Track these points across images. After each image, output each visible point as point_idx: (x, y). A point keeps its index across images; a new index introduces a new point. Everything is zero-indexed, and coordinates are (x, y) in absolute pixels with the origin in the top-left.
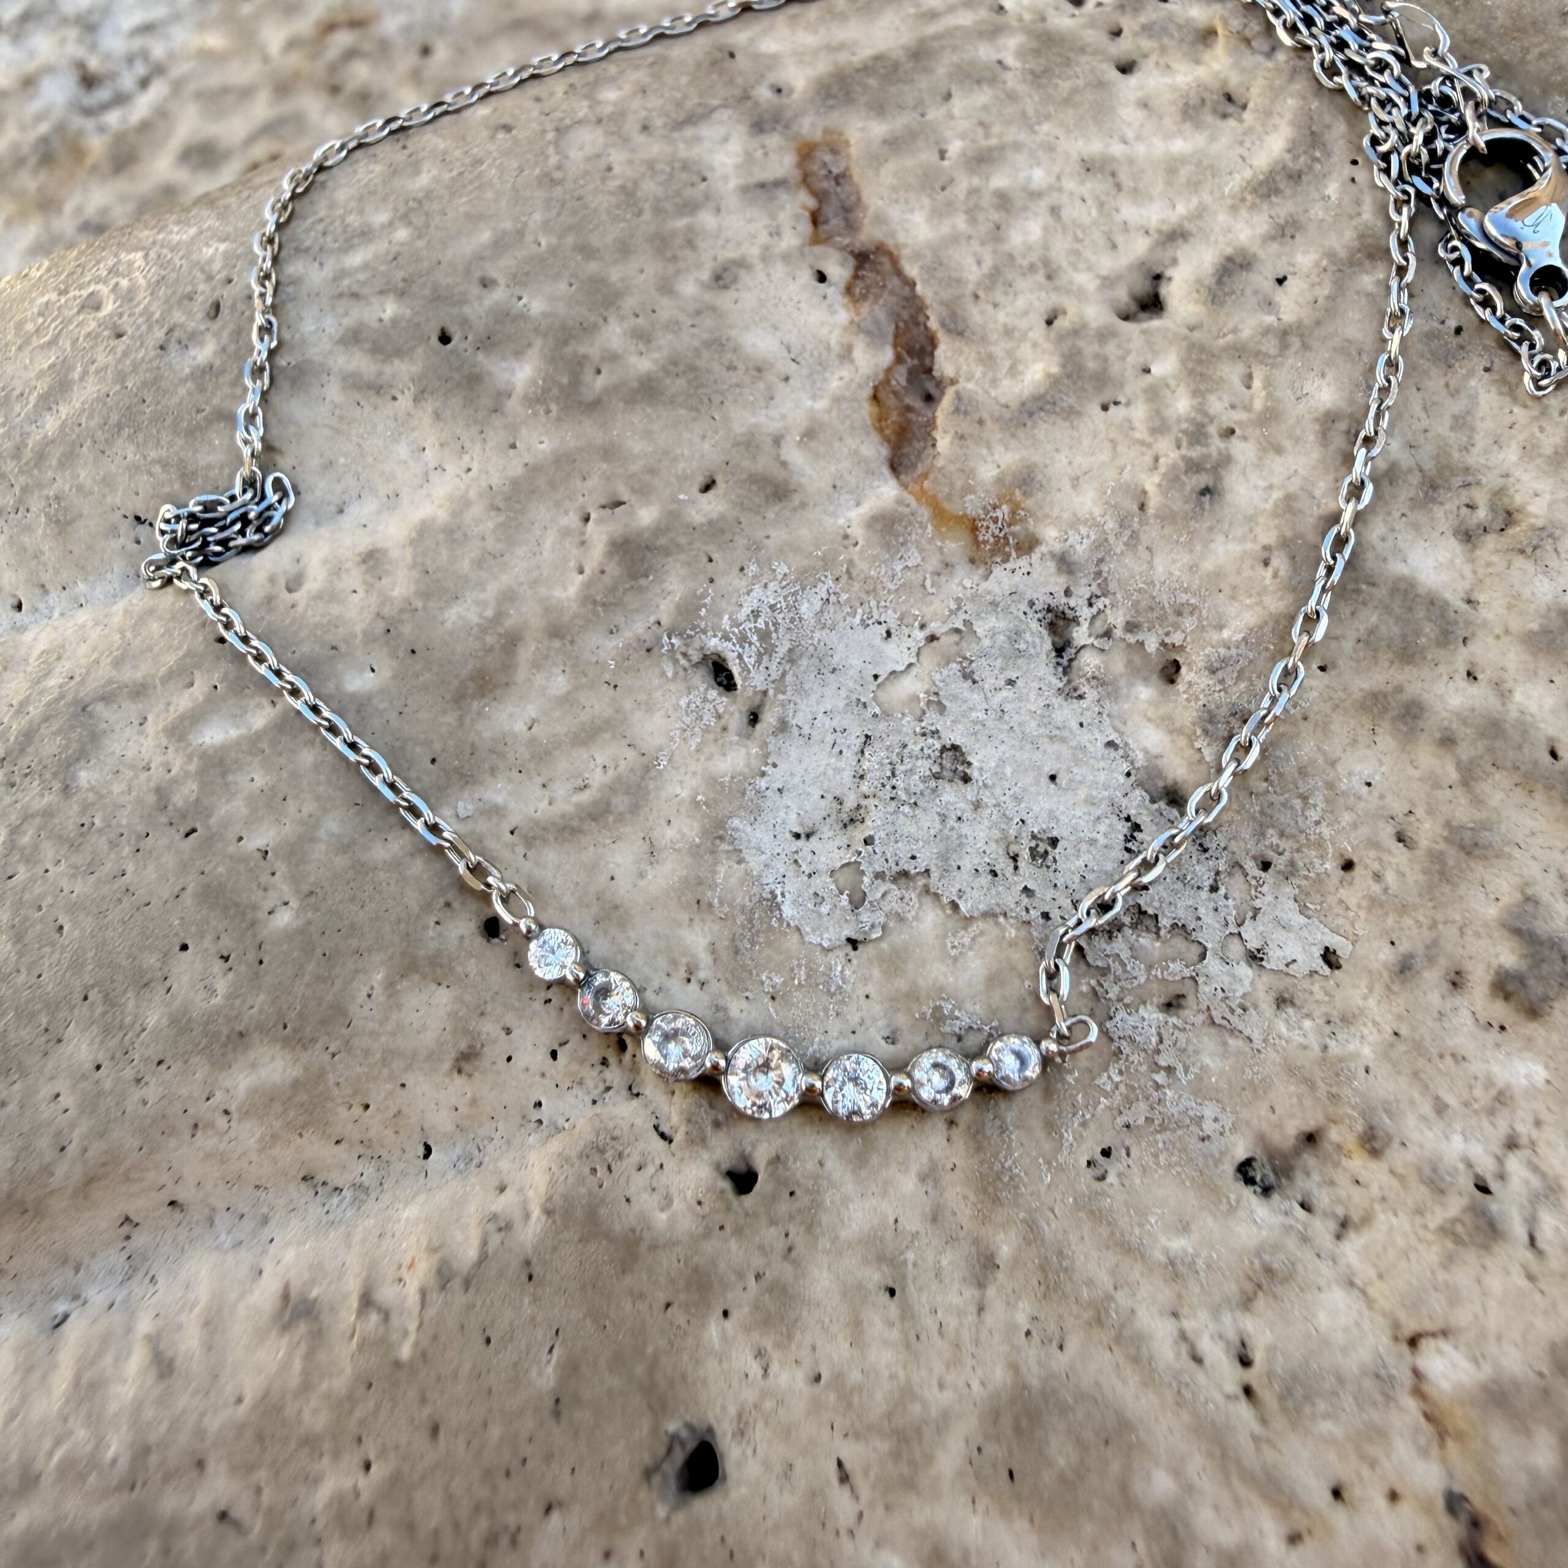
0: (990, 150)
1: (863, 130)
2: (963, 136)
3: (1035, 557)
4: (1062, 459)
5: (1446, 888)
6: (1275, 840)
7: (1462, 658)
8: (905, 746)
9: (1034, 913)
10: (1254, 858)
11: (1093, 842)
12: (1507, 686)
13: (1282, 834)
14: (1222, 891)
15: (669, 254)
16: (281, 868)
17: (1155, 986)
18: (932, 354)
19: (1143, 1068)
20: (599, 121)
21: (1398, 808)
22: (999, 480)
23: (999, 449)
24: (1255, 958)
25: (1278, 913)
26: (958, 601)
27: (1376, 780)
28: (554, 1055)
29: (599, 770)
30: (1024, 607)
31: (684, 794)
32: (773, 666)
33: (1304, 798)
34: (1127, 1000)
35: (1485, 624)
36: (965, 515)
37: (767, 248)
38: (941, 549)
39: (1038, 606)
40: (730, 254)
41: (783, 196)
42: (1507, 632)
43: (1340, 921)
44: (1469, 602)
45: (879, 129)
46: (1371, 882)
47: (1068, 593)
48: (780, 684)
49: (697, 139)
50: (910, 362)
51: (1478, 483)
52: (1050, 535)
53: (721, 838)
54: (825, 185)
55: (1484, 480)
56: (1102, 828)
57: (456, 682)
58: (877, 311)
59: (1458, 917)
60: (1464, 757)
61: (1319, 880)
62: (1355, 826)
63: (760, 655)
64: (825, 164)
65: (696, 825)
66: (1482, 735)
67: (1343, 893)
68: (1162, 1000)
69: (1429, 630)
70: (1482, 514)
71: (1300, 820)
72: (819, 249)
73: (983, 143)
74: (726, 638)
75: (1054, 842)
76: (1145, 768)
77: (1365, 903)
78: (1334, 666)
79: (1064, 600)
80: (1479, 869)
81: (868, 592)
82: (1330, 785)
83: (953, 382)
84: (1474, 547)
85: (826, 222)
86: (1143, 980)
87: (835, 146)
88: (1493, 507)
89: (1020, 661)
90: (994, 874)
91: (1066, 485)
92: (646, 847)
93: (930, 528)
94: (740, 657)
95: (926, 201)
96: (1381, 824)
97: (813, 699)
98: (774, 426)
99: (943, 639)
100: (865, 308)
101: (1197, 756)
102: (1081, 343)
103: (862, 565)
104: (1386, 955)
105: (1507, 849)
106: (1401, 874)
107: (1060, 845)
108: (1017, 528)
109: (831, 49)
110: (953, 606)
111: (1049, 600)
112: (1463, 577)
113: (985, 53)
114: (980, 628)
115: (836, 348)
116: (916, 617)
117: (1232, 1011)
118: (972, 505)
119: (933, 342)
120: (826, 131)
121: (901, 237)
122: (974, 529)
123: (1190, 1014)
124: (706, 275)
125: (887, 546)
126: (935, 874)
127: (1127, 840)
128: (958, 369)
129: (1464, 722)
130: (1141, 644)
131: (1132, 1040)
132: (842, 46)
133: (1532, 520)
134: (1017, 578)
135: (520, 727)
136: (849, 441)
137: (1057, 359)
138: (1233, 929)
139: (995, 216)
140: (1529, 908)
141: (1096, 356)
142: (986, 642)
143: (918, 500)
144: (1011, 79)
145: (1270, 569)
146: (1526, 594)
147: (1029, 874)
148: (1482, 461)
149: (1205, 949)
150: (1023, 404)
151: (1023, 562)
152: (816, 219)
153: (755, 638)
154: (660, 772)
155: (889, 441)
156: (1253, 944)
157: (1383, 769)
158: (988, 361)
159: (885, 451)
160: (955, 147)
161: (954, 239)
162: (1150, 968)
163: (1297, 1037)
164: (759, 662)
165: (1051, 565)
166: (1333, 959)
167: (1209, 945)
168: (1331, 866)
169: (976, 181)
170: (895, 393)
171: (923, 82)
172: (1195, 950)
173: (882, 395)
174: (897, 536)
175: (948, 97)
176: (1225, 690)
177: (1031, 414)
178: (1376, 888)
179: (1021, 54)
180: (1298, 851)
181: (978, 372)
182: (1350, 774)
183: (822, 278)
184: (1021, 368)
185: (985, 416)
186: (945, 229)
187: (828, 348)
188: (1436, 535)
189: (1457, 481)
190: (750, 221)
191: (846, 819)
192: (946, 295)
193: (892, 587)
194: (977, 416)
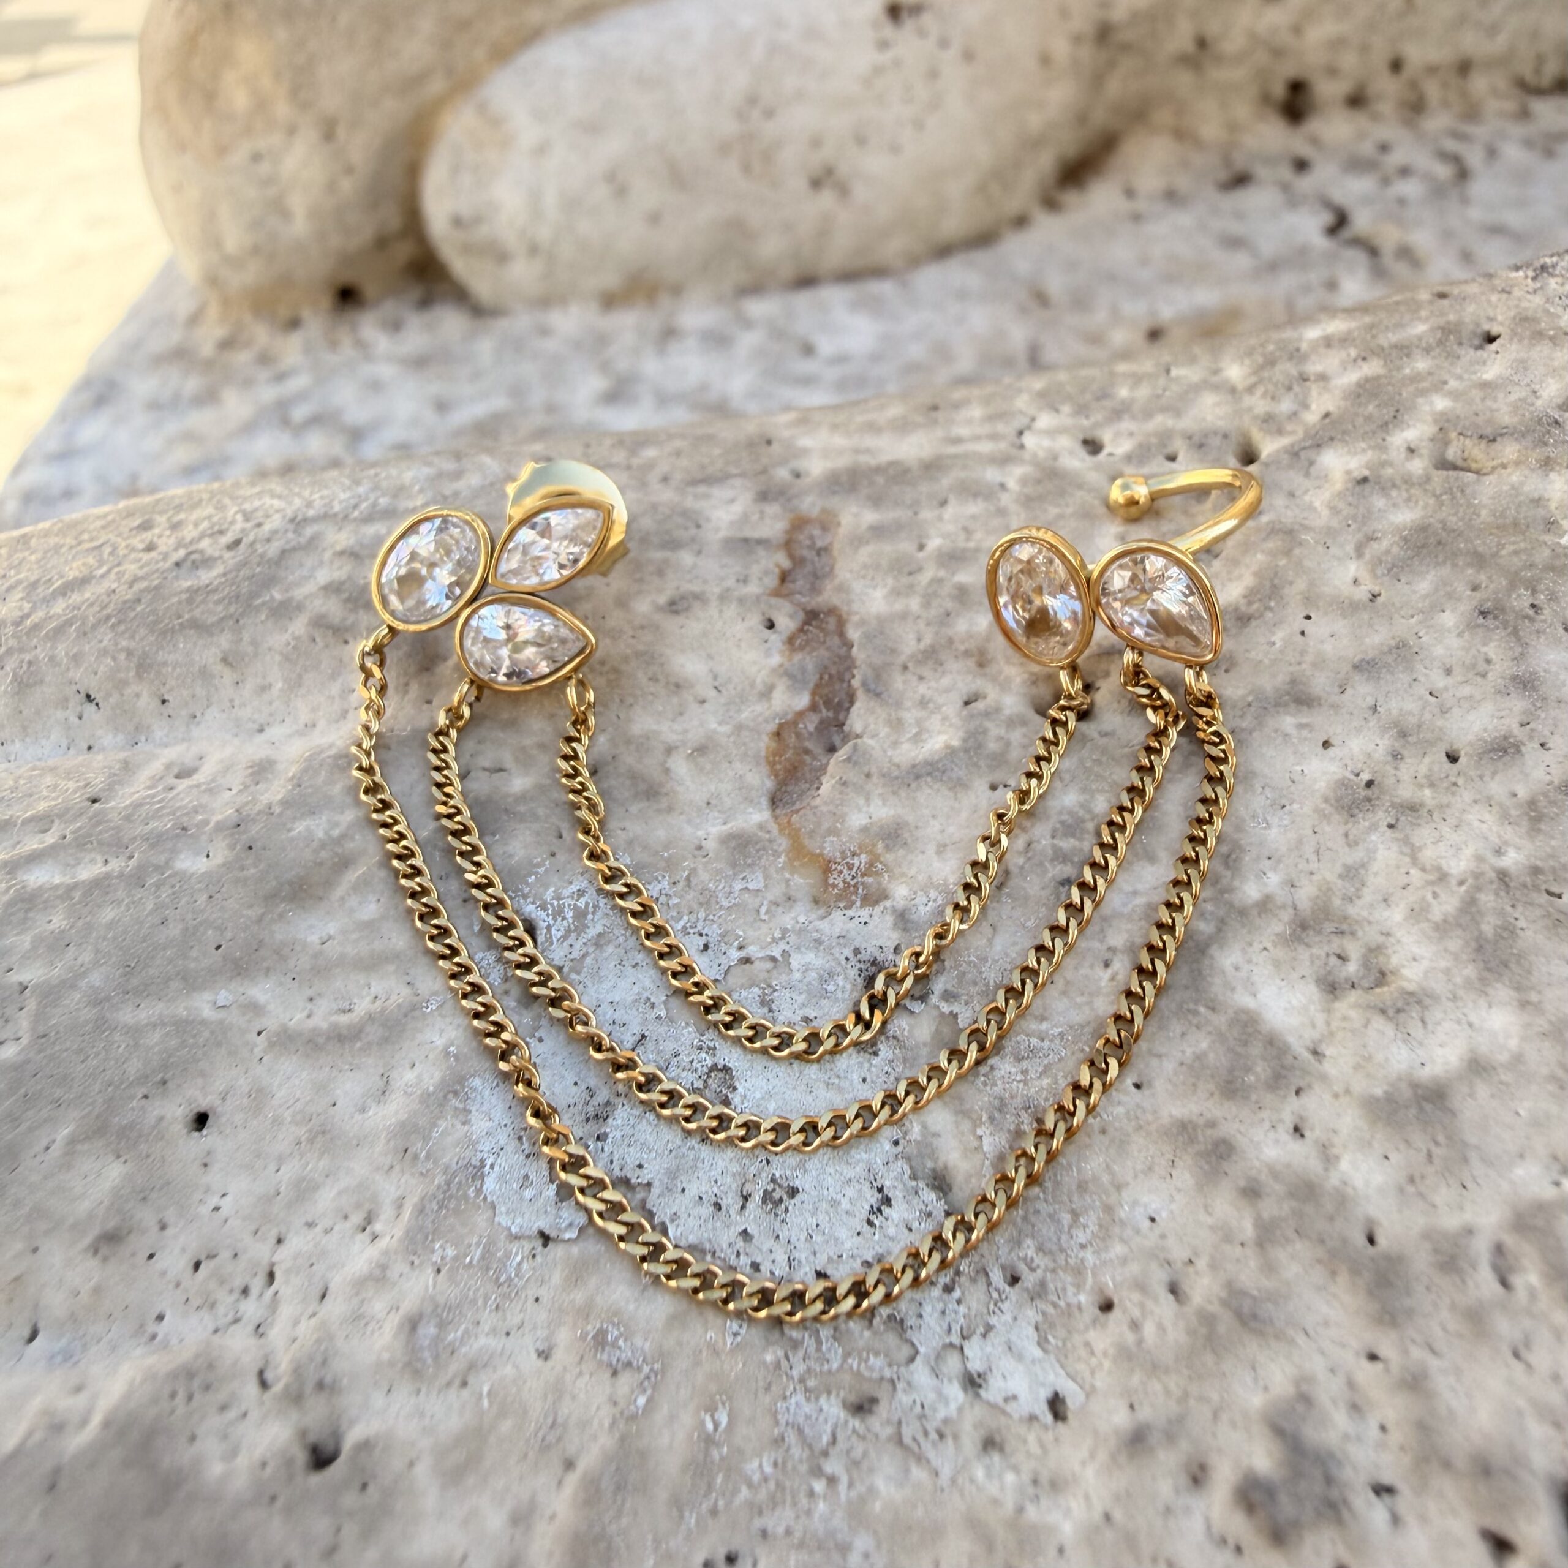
0: (964, 550)
1: (856, 515)
2: (945, 536)
3: (878, 909)
4: (935, 826)
5: (1209, 1359)
6: (1031, 1253)
7: (1290, 1109)
8: (677, 1055)
9: (744, 1261)
10: (1004, 1268)
11: (834, 1204)
12: (1335, 1151)
13: (1040, 1249)
14: (957, 1294)
15: (638, 576)
16: (32, 1005)
17: (847, 1378)
18: (848, 710)
19: (804, 1468)
20: (629, 467)
21: (1179, 1254)
22: (865, 830)
23: (877, 802)
24: (973, 1382)
25: (1014, 1338)
26: (785, 932)
27: (1163, 1216)
28: (197, 1266)
29: (369, 999)
30: (848, 952)
31: (440, 1042)
32: (578, 945)
33: (1075, 1215)
34: (811, 1383)
35: (1324, 1078)
36: (821, 855)
37: (728, 590)
38: (787, 881)
39: (864, 956)
40: (696, 588)
41: (761, 552)
42: (1347, 1091)
43: (1081, 1367)
44: (1315, 1053)
45: (870, 517)
46: (1125, 1328)
47: (897, 950)
48: (577, 964)
49: (707, 496)
50: (825, 713)
51: (1353, 934)
52: (900, 892)
53: (456, 1093)
54: (805, 553)
55: (1360, 933)
56: (851, 1192)
57: (274, 883)
58: (809, 662)
59: (1215, 1397)
60: (1266, 1215)
61: (1069, 1312)
62: (1124, 1261)
63: (568, 931)
64: (811, 537)
65: (437, 1076)
66: (1292, 1195)
67: (1092, 1335)
68: (852, 1398)
69: (1261, 1070)
70: (1352, 968)
71: (1064, 1238)
72: (774, 601)
73: (961, 544)
74: (543, 907)
75: (793, 1192)
76: (917, 1142)
77: (1111, 1351)
78: (1150, 1085)
79: (891, 957)
80: (1252, 1347)
81: (701, 904)
82: (1109, 1209)
83: (858, 736)
84: (1336, 998)
85: (793, 582)
86: (835, 1366)
87: (827, 523)
88: (1366, 964)
89: (824, 1002)
90: (718, 1206)
91: (931, 849)
92: (381, 1084)
93: (783, 859)
94: (549, 928)
95: (890, 581)
96: (1154, 1266)
97: (606, 985)
98: (672, 738)
99: (757, 964)
100: (798, 657)
101: (976, 1144)
102: (988, 724)
103: (704, 876)
104: (1121, 1418)
105: (1291, 1332)
106: (1161, 1328)
107: (799, 1197)
108: (869, 880)
109: (857, 451)
110: (778, 935)
111: (877, 954)
112: (1314, 1026)
113: (992, 475)
114: (796, 961)
115: (759, 685)
116: (738, 937)
117: (926, 1433)
118: (830, 847)
119: (851, 699)
120: (824, 511)
121: (855, 607)
122: (827, 871)
123: (878, 1423)
124: (662, 600)
125: (734, 865)
126: (656, 1190)
127: (872, 1211)
128: (866, 727)
129: (1275, 1174)
130: (955, 1016)
131: (800, 1431)
132: (868, 451)
133: (1405, 984)
134: (852, 925)
135: (314, 938)
136: (737, 765)
137: (961, 734)
138: (955, 1339)
139: (949, 605)
140: (1300, 1408)
141: (1000, 738)
142: (797, 976)
143: (781, 830)
144: (1005, 499)
145: (1110, 971)
146: (1379, 1057)
147: (754, 1217)
148: (1365, 913)
149: (917, 1352)
150: (914, 766)
151: (865, 913)
152: (784, 577)
153: (570, 915)
154: (424, 1014)
155: (776, 776)
156: (975, 1365)
157: (1173, 1207)
158: (897, 725)
159: (769, 784)
160: (934, 543)
161: (904, 616)
162: (847, 1355)
163: (993, 1489)
164: (565, 937)
165: (889, 919)
166: (1061, 1409)
167: (922, 1350)
168: (1085, 1299)
169: (942, 573)
170: (798, 735)
171: (924, 488)
172: (906, 1351)
173: (785, 734)
174: (746, 857)
175: (944, 503)
176: (1025, 1082)
177: (918, 777)
178: (1130, 1338)
179: (1024, 481)
180: (1054, 1271)
181: (884, 731)
182: (1135, 1203)
183: (771, 625)
184: (924, 737)
185: (874, 770)
186: (898, 606)
187: (752, 685)
188: (1295, 976)
189: (1329, 927)
190: (723, 566)
191: (591, 1114)
192: (878, 660)
193: (725, 903)
194: (866, 769)
